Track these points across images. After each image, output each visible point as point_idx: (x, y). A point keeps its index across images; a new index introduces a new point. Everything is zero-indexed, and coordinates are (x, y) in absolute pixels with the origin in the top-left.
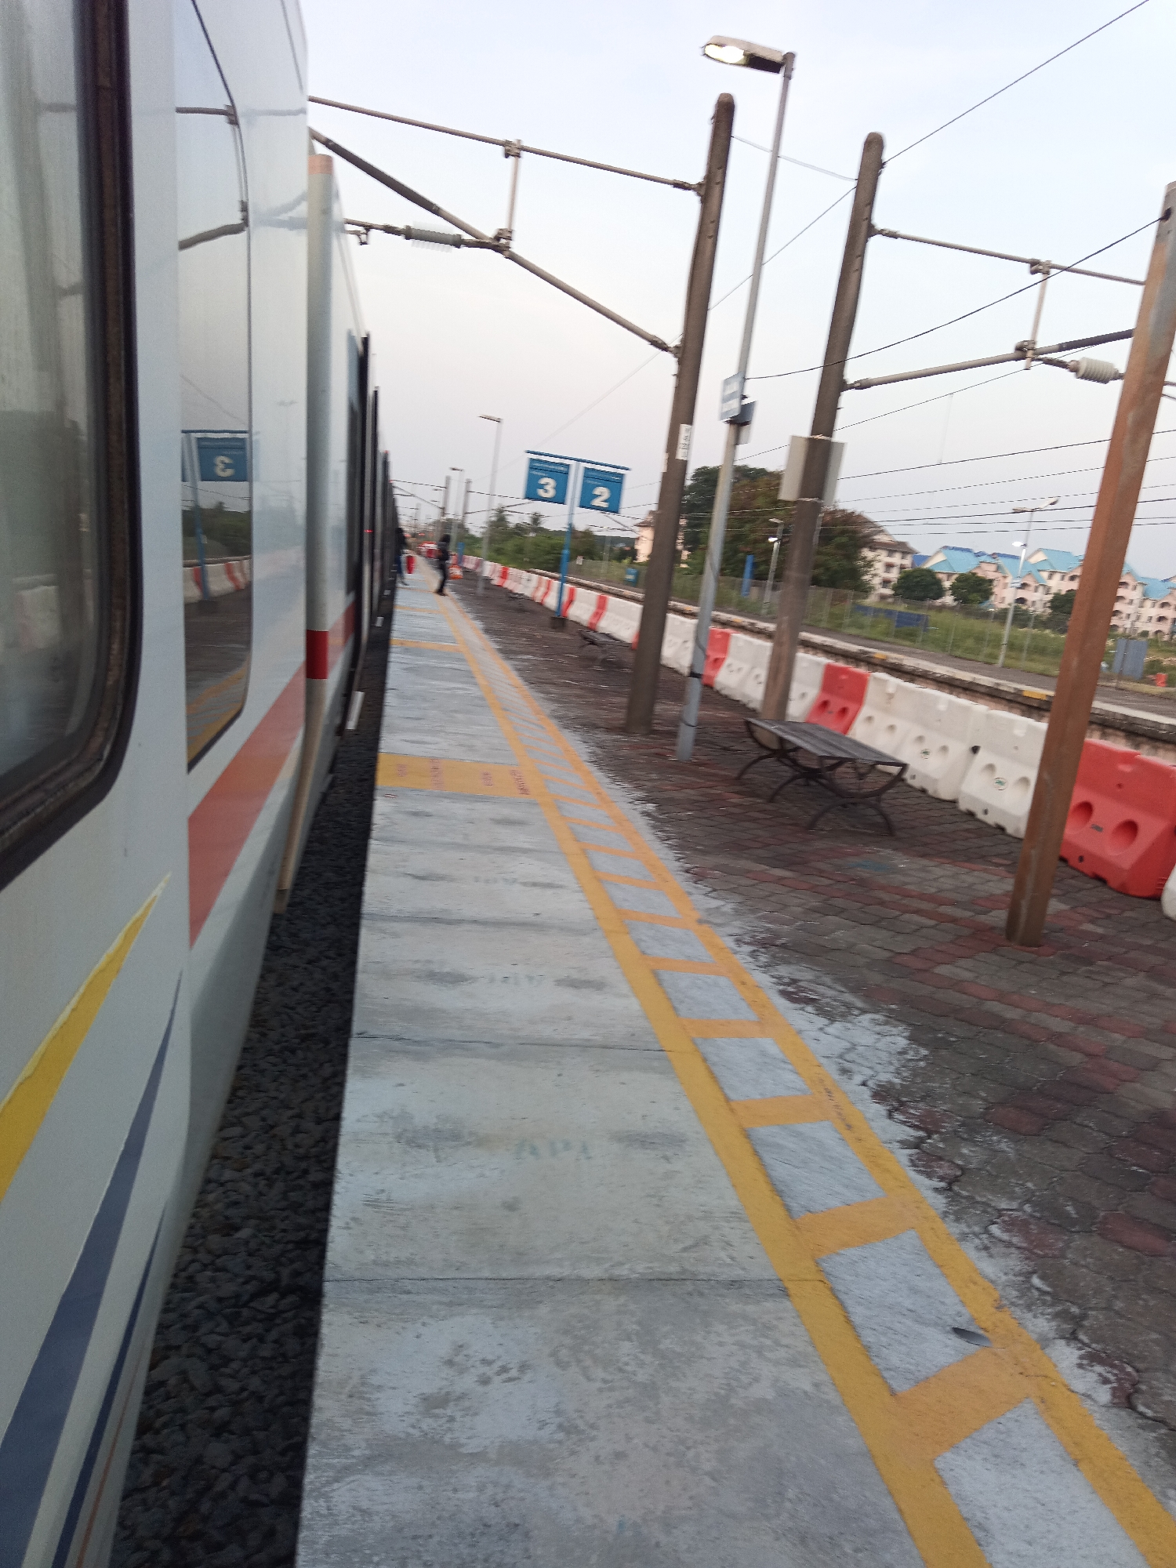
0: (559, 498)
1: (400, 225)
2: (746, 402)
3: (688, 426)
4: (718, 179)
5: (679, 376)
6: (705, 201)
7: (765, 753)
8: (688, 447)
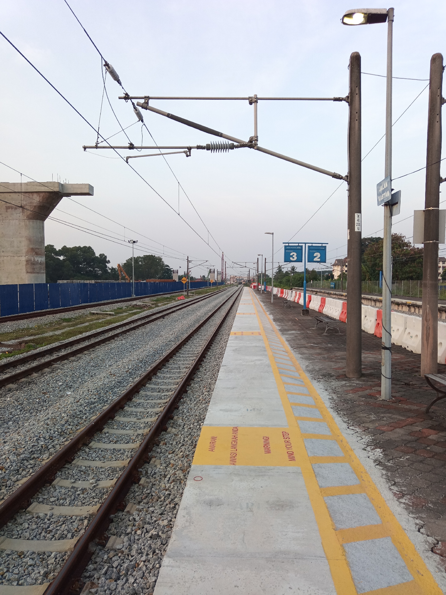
0: (299, 260)
1: (204, 145)
2: (393, 192)
3: (359, 214)
4: (357, 92)
5: (350, 190)
6: (351, 105)
7: (440, 395)
8: (360, 225)
